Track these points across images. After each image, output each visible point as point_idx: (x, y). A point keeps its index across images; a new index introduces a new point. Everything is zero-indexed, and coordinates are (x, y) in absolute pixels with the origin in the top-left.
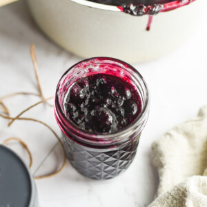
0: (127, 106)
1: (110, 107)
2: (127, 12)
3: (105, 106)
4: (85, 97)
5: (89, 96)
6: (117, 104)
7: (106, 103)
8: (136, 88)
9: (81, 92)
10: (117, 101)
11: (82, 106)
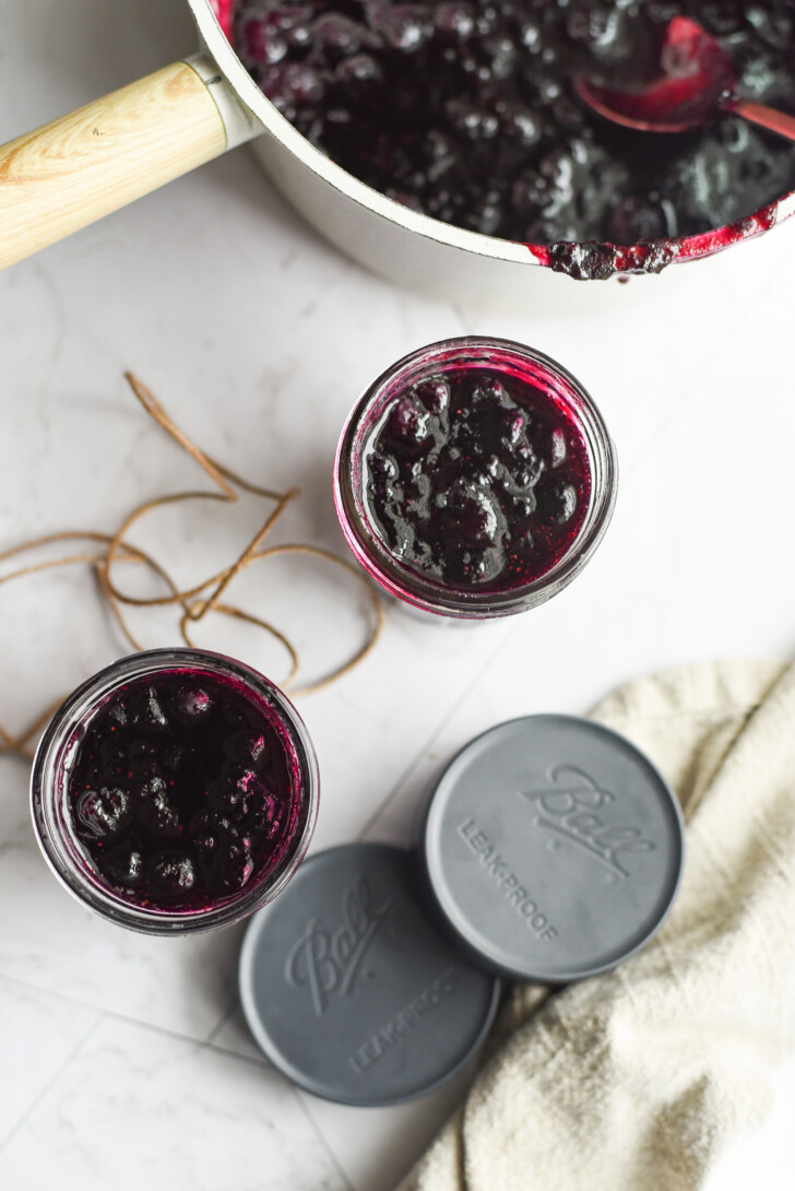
0: (548, 491)
1: (496, 486)
2: (560, 269)
3: (483, 481)
4: (430, 441)
5: (442, 440)
6: (519, 481)
7: (487, 473)
8: (585, 441)
9: (421, 423)
10: (521, 470)
11: (416, 470)
